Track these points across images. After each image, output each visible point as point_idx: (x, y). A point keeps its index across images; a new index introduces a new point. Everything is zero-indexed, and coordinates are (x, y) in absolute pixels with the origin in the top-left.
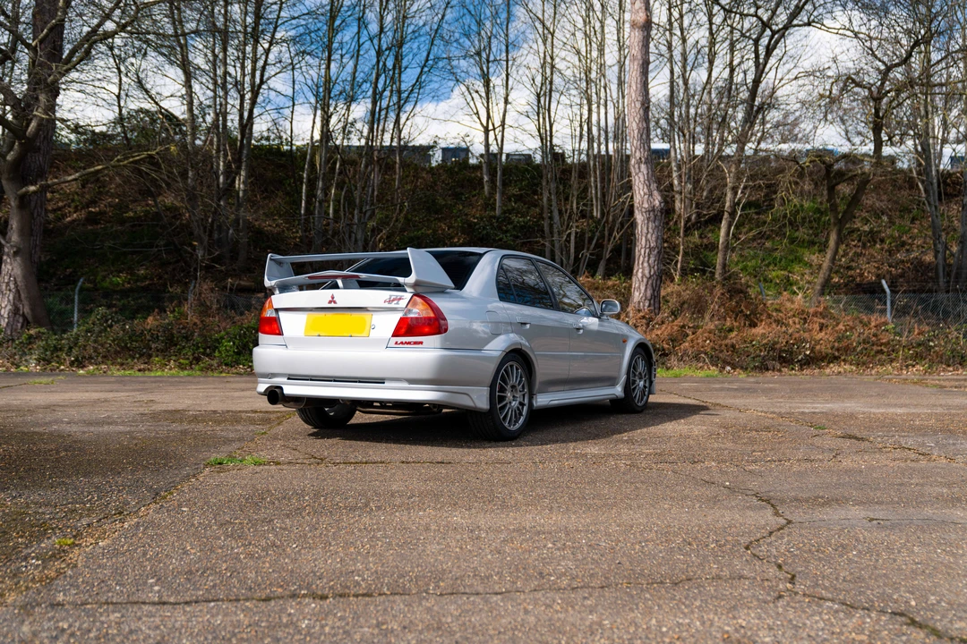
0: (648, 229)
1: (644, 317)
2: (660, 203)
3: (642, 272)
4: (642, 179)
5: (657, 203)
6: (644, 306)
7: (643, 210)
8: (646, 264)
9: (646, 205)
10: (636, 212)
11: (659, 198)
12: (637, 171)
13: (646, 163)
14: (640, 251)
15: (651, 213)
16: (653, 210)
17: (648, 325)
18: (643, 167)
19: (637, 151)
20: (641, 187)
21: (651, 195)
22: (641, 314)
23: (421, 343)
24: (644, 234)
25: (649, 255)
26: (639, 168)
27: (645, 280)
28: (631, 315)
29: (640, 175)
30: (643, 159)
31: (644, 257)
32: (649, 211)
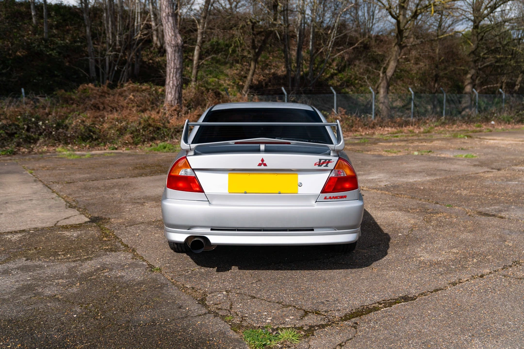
0: (175, 56)
1: (175, 110)
2: (181, 41)
3: (173, 83)
4: (170, 26)
5: (179, 41)
6: (175, 103)
7: (172, 45)
8: (174, 78)
9: (173, 42)
10: (167, 46)
11: (180, 38)
12: (167, 21)
13: (172, 16)
14: (170, 70)
15: (177, 48)
16: (178, 46)
17: (178, 114)
18: (170, 18)
19: (167, 8)
20: (170, 31)
21: (176, 36)
22: (174, 108)
23: (345, 197)
24: (173, 60)
25: (176, 72)
26: (168, 19)
27: (174, 88)
28: (167, 109)
29: (169, 23)
30: (170, 14)
31: (173, 74)
32: (176, 46)
